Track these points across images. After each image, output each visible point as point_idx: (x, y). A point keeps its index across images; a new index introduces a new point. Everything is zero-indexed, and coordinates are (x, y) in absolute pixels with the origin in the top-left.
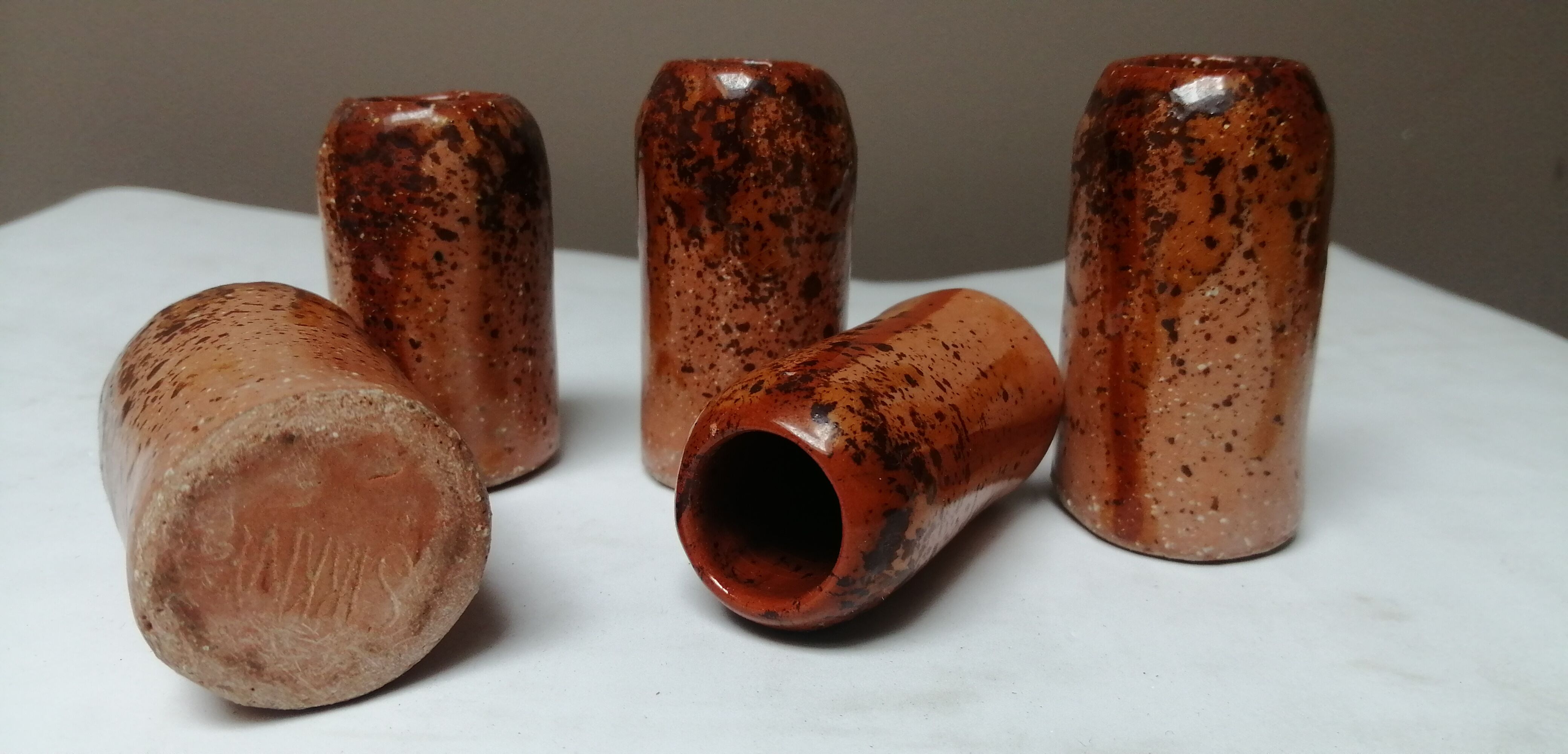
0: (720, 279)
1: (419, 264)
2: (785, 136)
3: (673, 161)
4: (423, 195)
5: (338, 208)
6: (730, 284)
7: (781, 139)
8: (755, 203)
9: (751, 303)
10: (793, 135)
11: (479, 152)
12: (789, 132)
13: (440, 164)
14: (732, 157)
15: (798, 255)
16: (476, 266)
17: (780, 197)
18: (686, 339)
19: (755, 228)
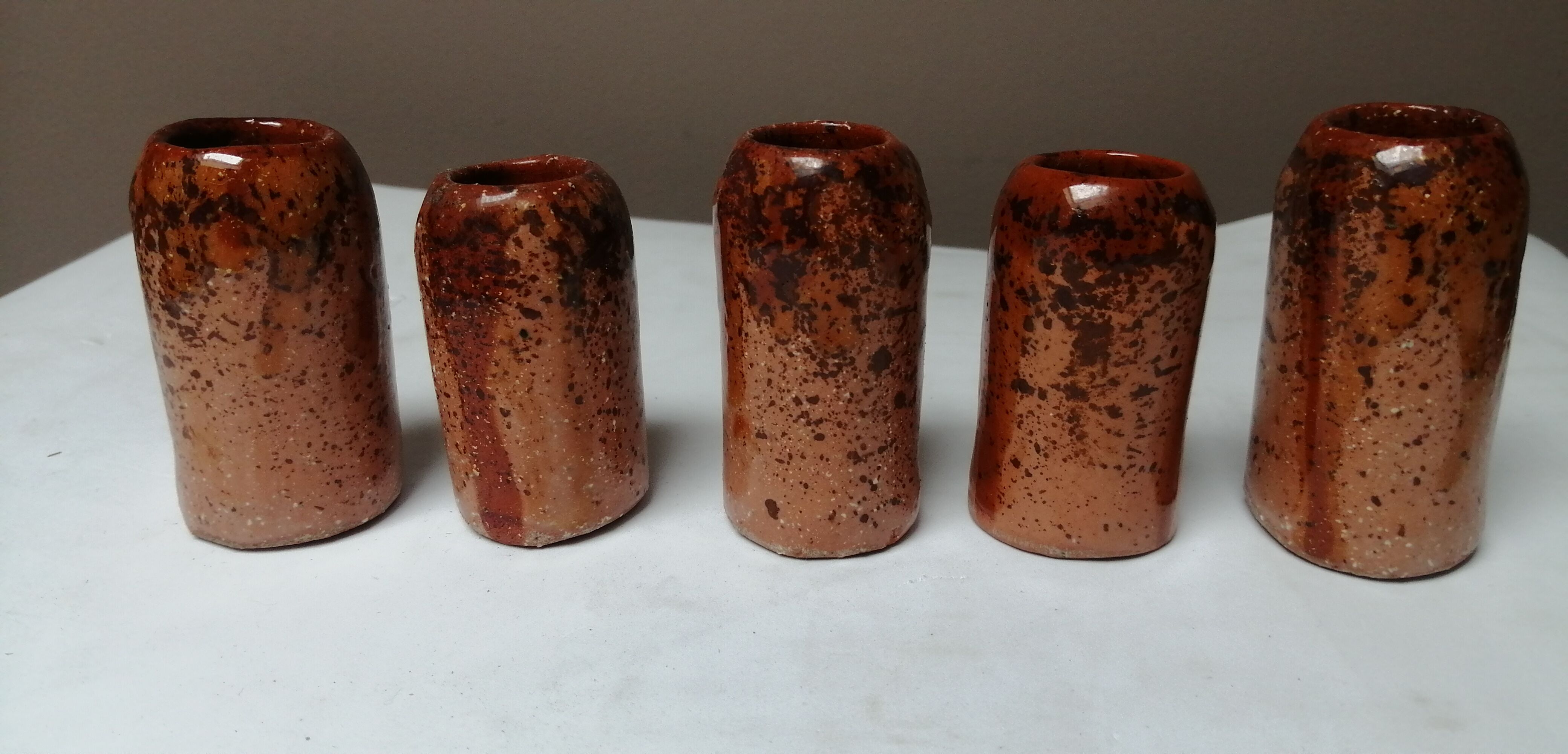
0: (791, 355)
1: (506, 341)
2: (852, 220)
3: (745, 242)
4: (507, 278)
5: (432, 287)
6: (799, 360)
7: (849, 223)
8: (823, 284)
9: (820, 378)
10: (860, 219)
11: (559, 235)
12: (856, 216)
13: (522, 248)
14: (800, 242)
15: (866, 331)
16: (559, 340)
17: (847, 279)
18: (759, 407)
19: (823, 308)
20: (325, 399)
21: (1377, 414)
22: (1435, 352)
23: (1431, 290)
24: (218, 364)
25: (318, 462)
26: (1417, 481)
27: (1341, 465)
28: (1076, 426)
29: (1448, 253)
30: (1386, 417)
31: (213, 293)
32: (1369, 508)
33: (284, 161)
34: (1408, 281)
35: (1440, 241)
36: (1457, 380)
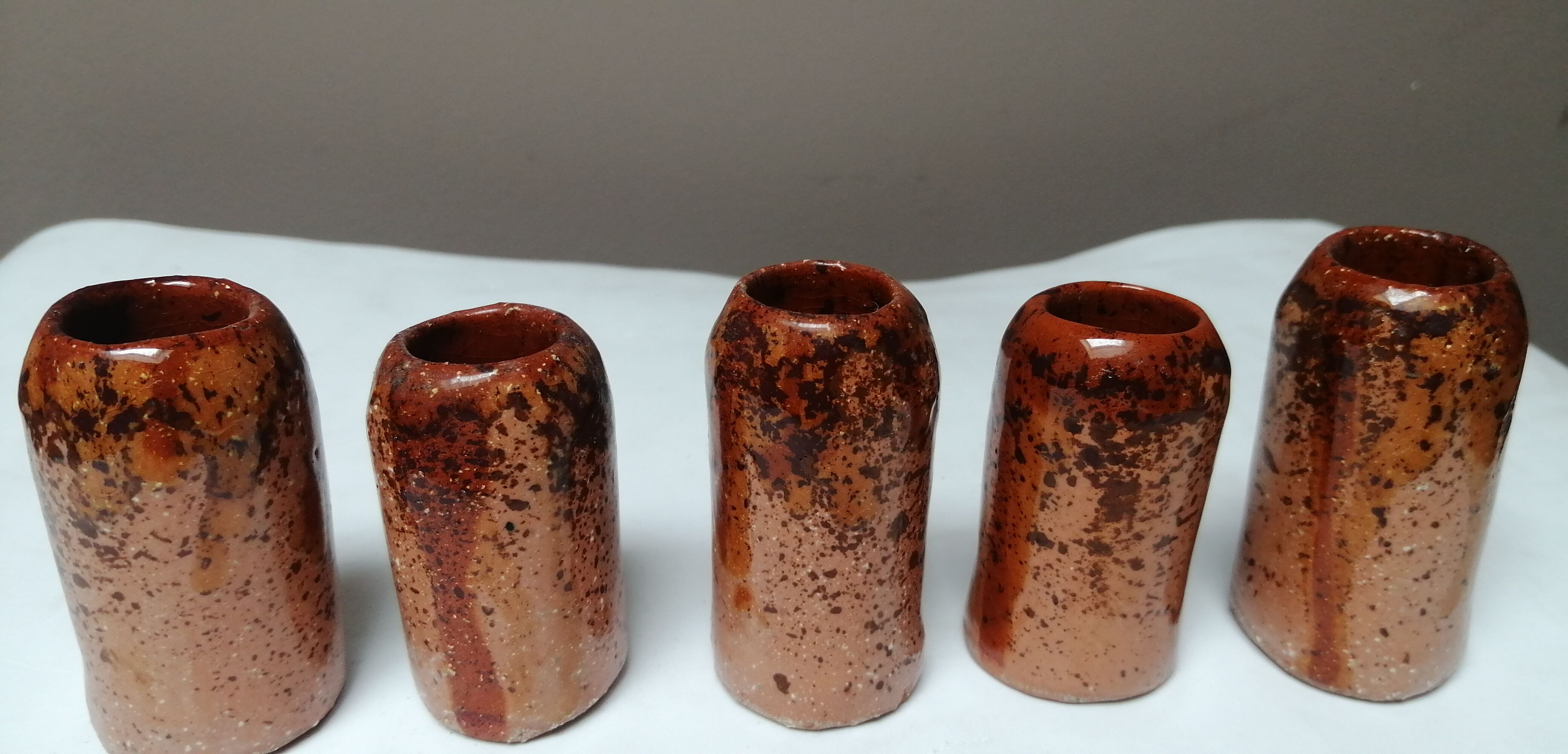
0: (807, 530)
1: (490, 536)
2: (875, 391)
4: (491, 469)
5: (398, 478)
6: (816, 535)
7: (873, 394)
8: (845, 458)
9: (838, 551)
11: (548, 417)
12: (879, 386)
13: (507, 435)
14: (821, 417)
15: (887, 500)
16: (548, 529)
17: (870, 450)
18: (769, 581)
19: (844, 482)
20: (272, 606)
22: (1447, 492)
23: (1448, 435)
24: (146, 585)
25: (265, 674)
26: (1423, 612)
27: (1350, 599)
28: (1098, 580)
29: (1465, 400)
30: (1398, 555)
31: (139, 510)
33: (217, 353)
34: (1426, 427)
35: (1459, 389)
36: (1465, 516)
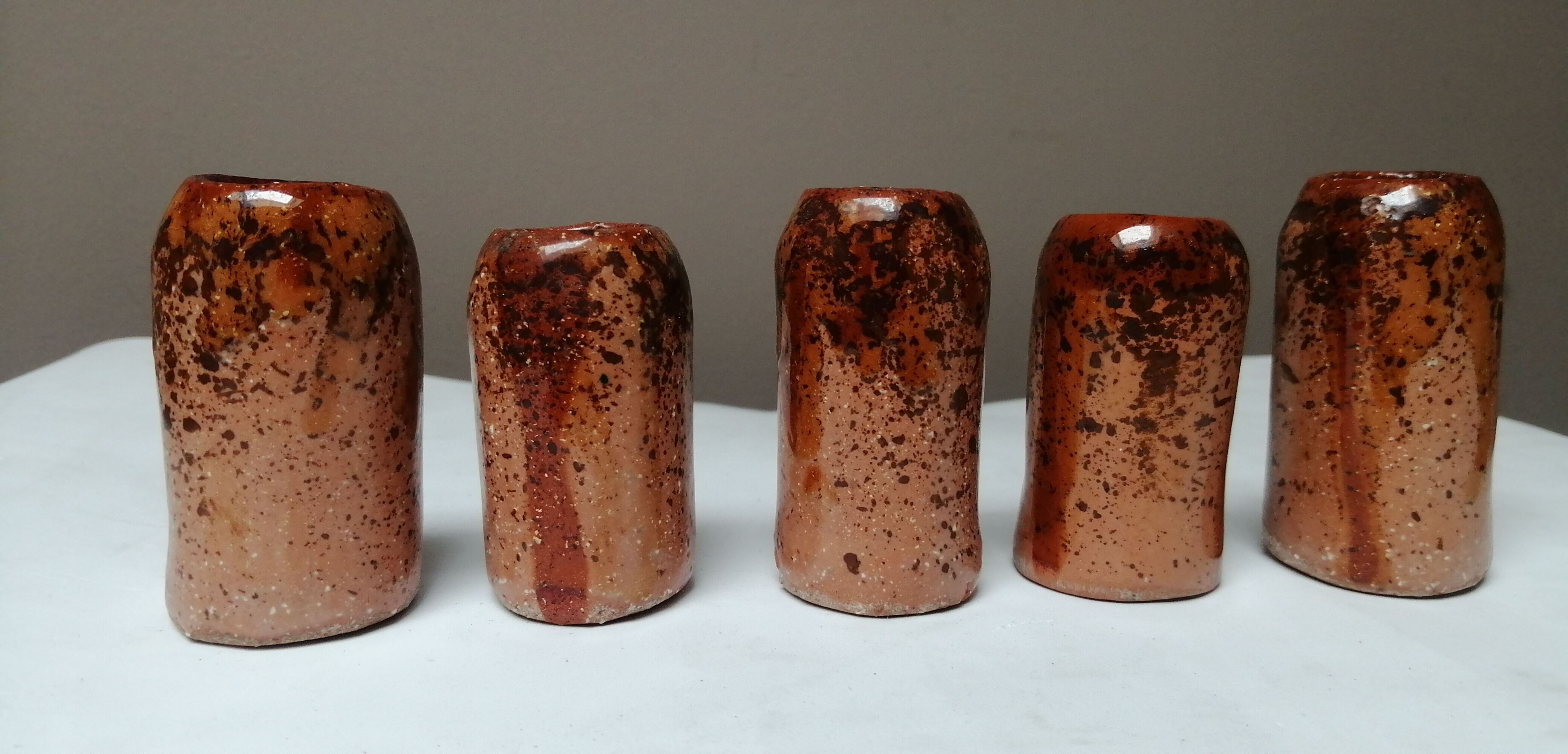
0: (877, 393)
1: (586, 387)
2: (938, 254)
3: (828, 282)
4: (590, 320)
5: (501, 336)
6: (886, 398)
7: (936, 257)
8: (912, 318)
9: (906, 416)
10: (945, 254)
11: (642, 278)
12: (942, 251)
13: (606, 289)
14: (890, 276)
15: (949, 368)
16: (638, 388)
17: (934, 312)
18: (840, 453)
19: (911, 343)
20: (370, 465)
21: (1410, 432)
22: (1456, 368)
23: (1448, 310)
24: (258, 422)
25: (356, 538)
26: (1449, 495)
27: (1380, 485)
28: (1146, 459)
29: (1459, 275)
30: (1419, 434)
31: (263, 338)
32: (1410, 525)
33: (349, 201)
34: (1428, 303)
35: (1452, 266)
36: (1474, 396)
